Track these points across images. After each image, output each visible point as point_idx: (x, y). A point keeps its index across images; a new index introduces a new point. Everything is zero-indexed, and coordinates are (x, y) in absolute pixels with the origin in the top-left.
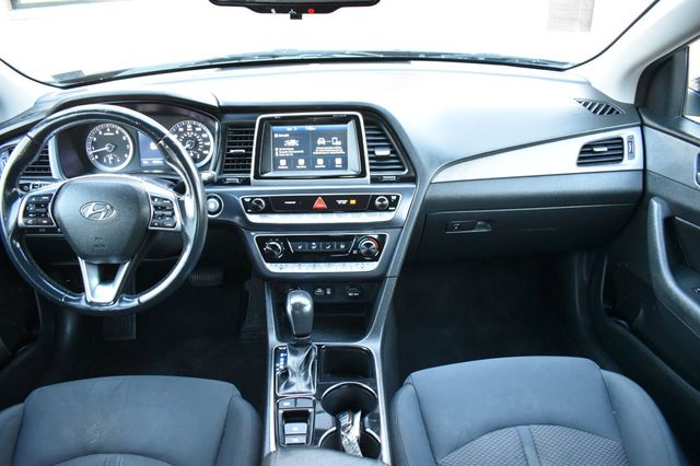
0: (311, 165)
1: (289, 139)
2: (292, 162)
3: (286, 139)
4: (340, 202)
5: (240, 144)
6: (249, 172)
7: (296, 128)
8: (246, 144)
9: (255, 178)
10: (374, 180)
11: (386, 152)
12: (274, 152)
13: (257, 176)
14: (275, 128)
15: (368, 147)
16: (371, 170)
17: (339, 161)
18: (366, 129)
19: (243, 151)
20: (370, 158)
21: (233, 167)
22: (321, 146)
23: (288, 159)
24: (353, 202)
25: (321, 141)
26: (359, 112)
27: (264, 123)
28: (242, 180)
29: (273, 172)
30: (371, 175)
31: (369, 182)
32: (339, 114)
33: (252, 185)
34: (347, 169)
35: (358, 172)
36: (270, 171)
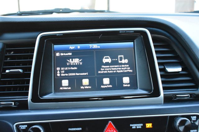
0: (96, 84)
1: (72, 57)
2: (75, 83)
3: (69, 58)
4: (134, 126)
5: (18, 64)
6: (27, 94)
7: (79, 46)
8: (25, 63)
10: (168, 100)
11: (179, 69)
12: (56, 72)
13: (35, 99)
14: (56, 47)
15: (159, 64)
16: (164, 88)
17: (126, 80)
18: (155, 46)
19: (20, 70)
20: (162, 76)
21: (9, 89)
22: (107, 64)
23: (71, 79)
24: (149, 125)
25: (107, 60)
26: (147, 28)
27: (45, 41)
28: (18, 103)
29: (54, 93)
30: (164, 94)
31: (163, 102)
32: (125, 31)
33: (29, 109)
34: (137, 88)
35: (150, 91)
36: (51, 93)
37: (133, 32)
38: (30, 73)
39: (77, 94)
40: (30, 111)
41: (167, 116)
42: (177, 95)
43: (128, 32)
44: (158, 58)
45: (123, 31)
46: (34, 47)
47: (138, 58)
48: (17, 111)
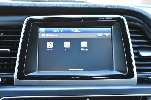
5: (7, 44)
6: (13, 71)
7: (62, 30)
8: (12, 44)
9: (18, 77)
10: (141, 81)
13: (21, 76)
15: (134, 48)
16: (138, 71)
18: (131, 32)
19: (8, 50)
20: (136, 59)
26: (124, 16)
27: (32, 24)
28: (5, 80)
29: (38, 71)
30: (137, 76)
31: (136, 83)
32: (104, 17)
33: (15, 85)
34: (113, 70)
35: (125, 72)
36: (35, 71)
37: (111, 18)
38: (17, 53)
39: (58, 73)
40: (15, 86)
41: (140, 96)
42: (149, 77)
43: (106, 18)
44: (133, 43)
45: (102, 17)
46: (22, 29)
47: (114, 42)
48: (4, 86)
